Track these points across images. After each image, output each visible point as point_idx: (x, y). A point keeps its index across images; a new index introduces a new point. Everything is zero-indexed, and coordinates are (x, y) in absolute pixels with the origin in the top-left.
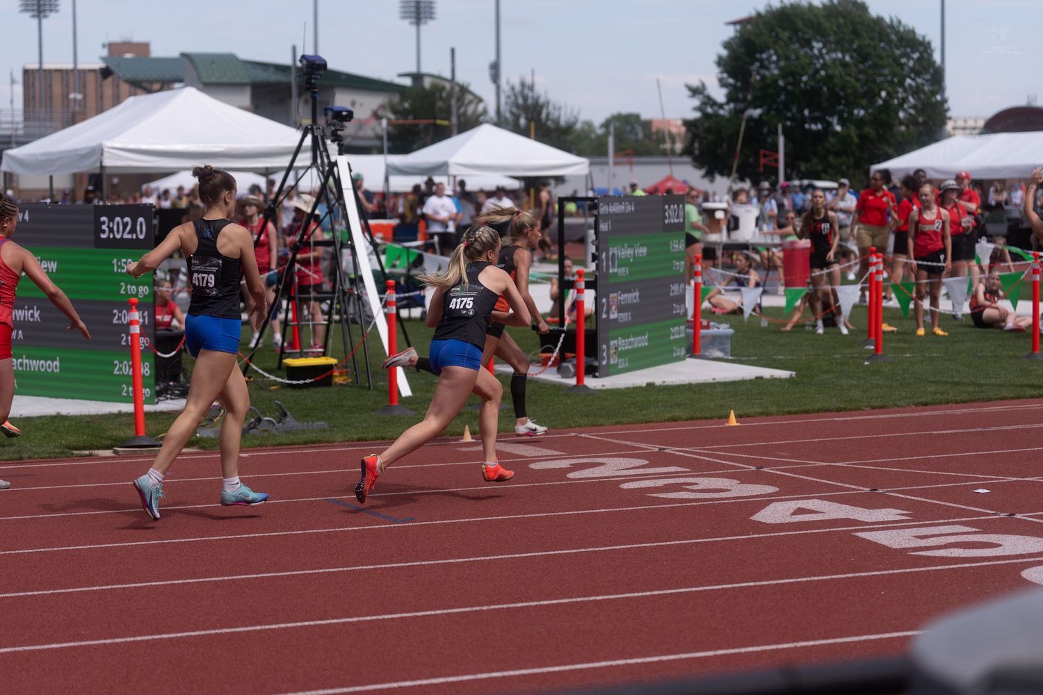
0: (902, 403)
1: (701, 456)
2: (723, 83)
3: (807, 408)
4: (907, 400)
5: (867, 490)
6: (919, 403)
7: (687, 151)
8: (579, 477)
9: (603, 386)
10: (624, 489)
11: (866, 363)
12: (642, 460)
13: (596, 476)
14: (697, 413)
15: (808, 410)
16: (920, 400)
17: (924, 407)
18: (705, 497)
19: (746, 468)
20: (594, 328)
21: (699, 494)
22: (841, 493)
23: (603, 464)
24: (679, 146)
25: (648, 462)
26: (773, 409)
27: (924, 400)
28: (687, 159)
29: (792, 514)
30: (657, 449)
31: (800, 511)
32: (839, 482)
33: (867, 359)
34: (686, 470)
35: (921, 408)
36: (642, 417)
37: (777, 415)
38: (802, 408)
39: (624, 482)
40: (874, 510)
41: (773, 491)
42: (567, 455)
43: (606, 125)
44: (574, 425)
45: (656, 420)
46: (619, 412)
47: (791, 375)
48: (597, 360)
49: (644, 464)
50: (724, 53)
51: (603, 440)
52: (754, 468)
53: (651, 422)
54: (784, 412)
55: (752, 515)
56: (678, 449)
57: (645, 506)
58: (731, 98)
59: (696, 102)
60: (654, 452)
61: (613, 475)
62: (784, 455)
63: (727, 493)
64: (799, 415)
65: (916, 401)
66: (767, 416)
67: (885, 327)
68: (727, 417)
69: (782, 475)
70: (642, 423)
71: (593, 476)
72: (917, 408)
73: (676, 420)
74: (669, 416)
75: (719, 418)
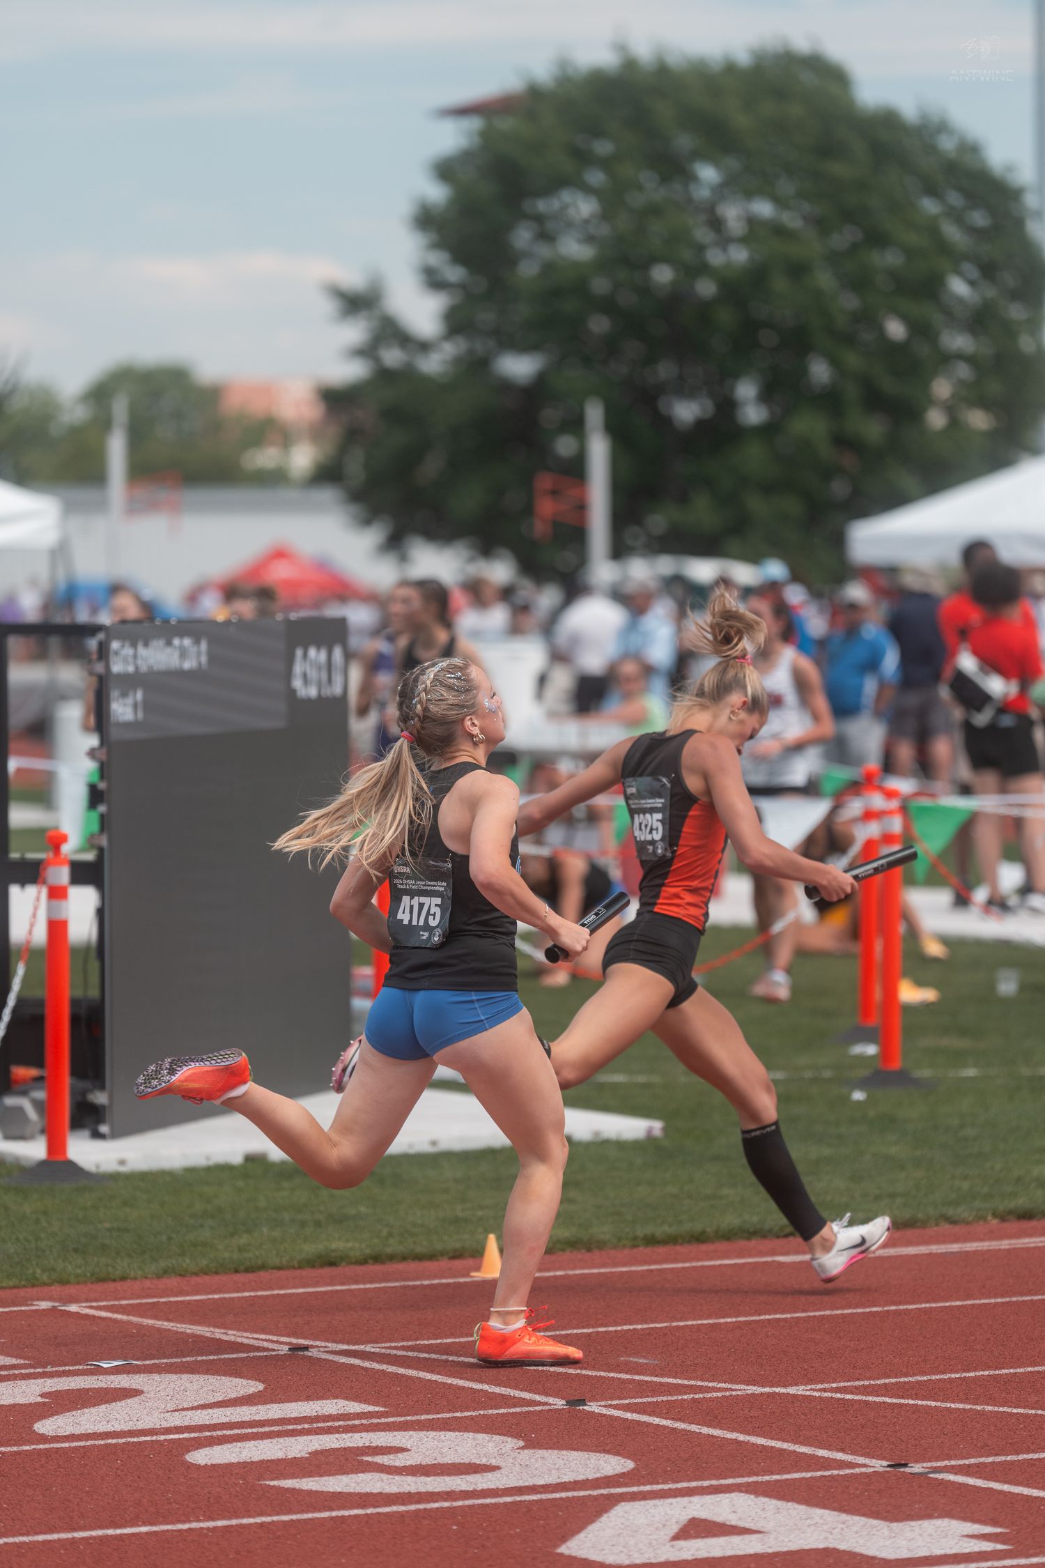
0: (962, 1212)
1: (409, 1367)
2: (433, 280)
3: (698, 1227)
4: (977, 1204)
5: (879, 1465)
6: (1010, 1212)
7: (327, 474)
8: (69, 1430)
9: (122, 1162)
10: (198, 1467)
11: (858, 1096)
12: (244, 1382)
13: (118, 1428)
14: (391, 1241)
15: (703, 1232)
16: (1012, 1204)
17: (1025, 1224)
18: (430, 1489)
19: (539, 1404)
20: (94, 993)
21: (409, 1479)
22: (809, 1475)
23: (135, 1393)
24: (302, 458)
25: (261, 1387)
26: (604, 1231)
27: (1021, 1202)
28: (328, 495)
29: (676, 1537)
30: (284, 1349)
31: (696, 1528)
32: (802, 1443)
33: (862, 1084)
34: (371, 1408)
35: (1014, 1225)
36: (235, 1256)
37: (615, 1247)
38: (686, 1227)
39: (199, 1444)
40: (900, 1524)
41: (619, 1470)
42: (30, 1366)
43: (100, 394)
44: (45, 1278)
45: (277, 1261)
46: (169, 1238)
47: (650, 1131)
48: (102, 1087)
49: (251, 1390)
50: (437, 193)
51: (130, 1323)
52: (559, 1403)
53: (263, 1267)
54: (635, 1238)
55: (564, 1539)
56: (345, 1347)
57: (261, 1514)
58: (456, 323)
59: (355, 332)
60: (278, 1358)
61: (165, 1425)
62: (642, 1365)
63: (489, 1475)
64: (678, 1248)
65: (1001, 1207)
66: (589, 1250)
67: (909, 993)
68: (478, 1253)
69: (638, 1423)
70: (237, 1271)
71: (109, 1428)
72: (1006, 1225)
73: (332, 1264)
74: (310, 1249)
75: (453, 1258)
